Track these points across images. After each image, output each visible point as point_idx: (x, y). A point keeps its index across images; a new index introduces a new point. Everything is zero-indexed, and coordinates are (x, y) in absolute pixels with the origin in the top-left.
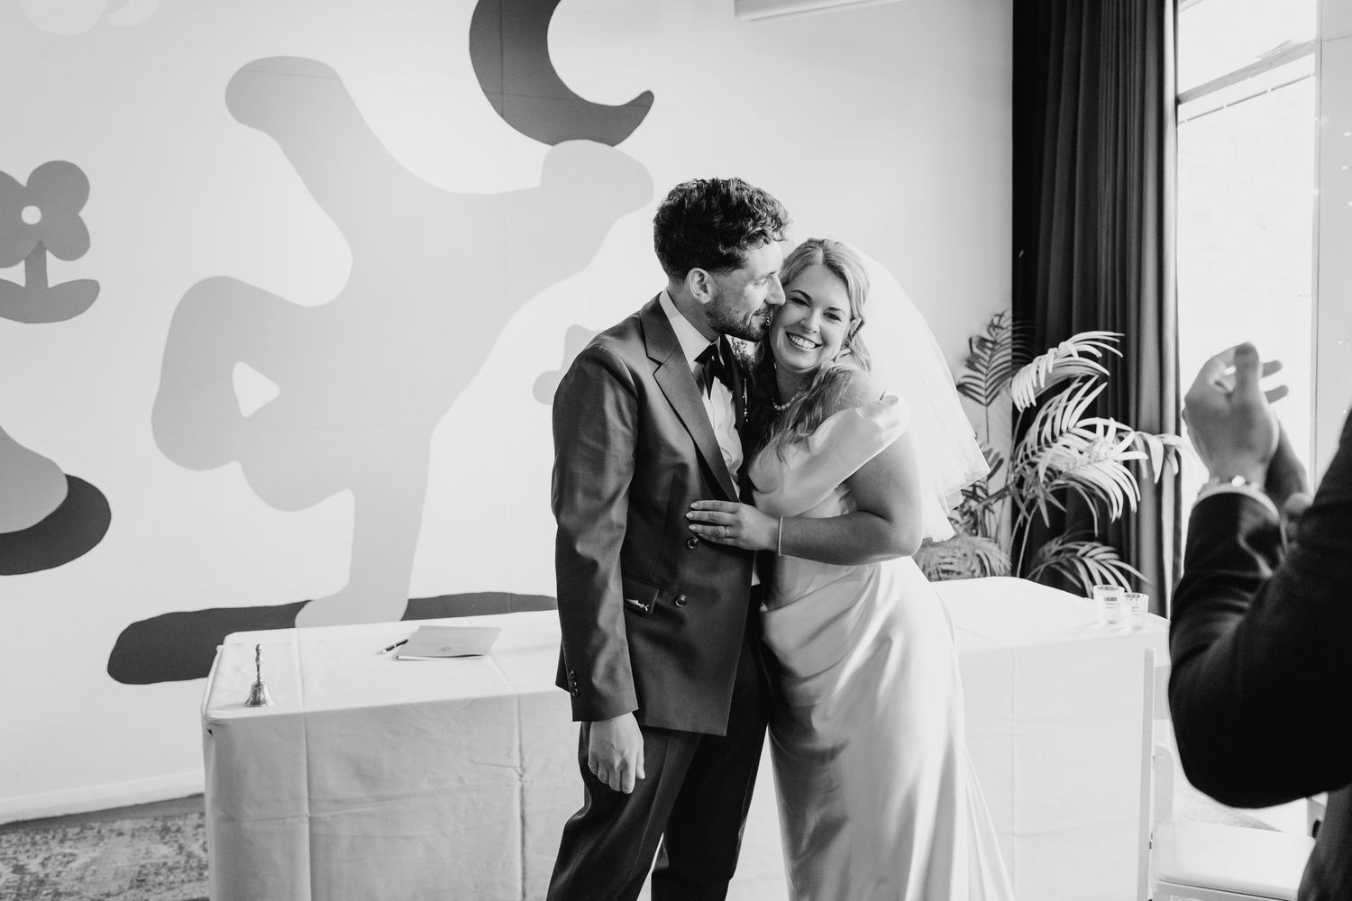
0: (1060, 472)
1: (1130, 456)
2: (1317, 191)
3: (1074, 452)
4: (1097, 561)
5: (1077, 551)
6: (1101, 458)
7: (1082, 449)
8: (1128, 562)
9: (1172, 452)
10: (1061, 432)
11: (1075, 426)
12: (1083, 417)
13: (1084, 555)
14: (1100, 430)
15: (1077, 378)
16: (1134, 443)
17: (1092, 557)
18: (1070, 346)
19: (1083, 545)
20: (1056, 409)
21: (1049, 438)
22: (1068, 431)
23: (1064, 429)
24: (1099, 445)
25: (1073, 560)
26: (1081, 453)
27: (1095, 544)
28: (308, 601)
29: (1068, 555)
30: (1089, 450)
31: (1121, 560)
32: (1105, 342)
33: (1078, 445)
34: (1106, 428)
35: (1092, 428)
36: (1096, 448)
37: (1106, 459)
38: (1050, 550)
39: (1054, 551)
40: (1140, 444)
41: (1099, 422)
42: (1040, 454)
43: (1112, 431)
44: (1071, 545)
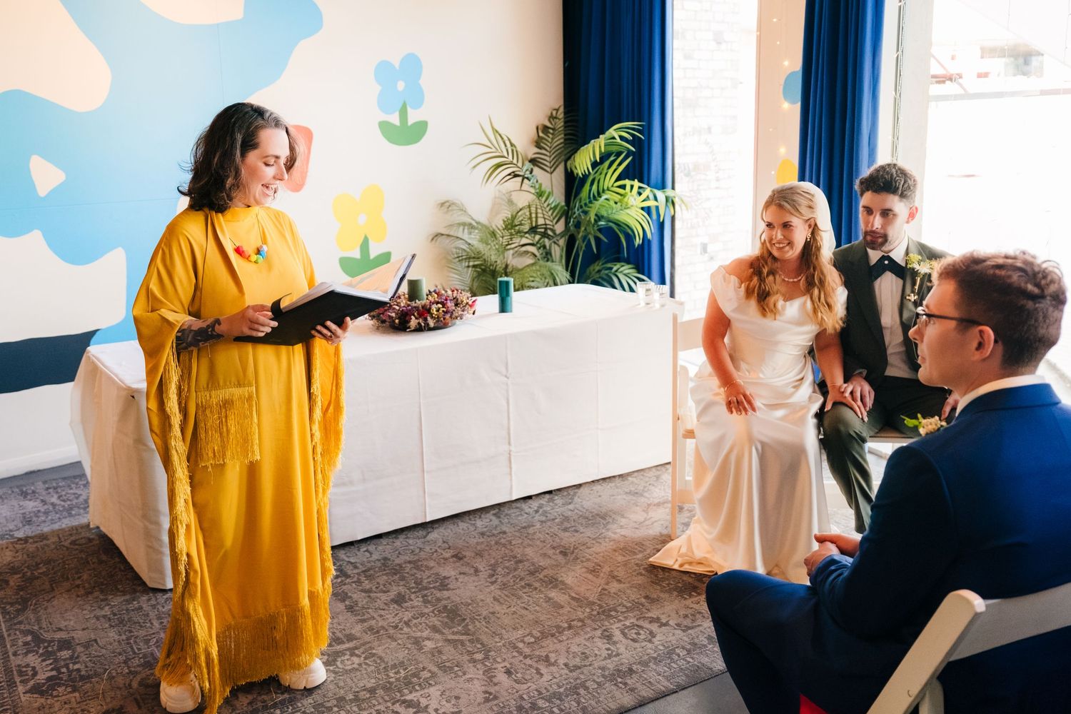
0: (603, 217)
1: (646, 204)
2: (758, 33)
3: (612, 203)
4: (625, 275)
5: (611, 268)
6: (629, 206)
7: (617, 200)
8: (643, 274)
9: (670, 201)
10: (604, 191)
11: (612, 186)
12: (618, 179)
13: (616, 271)
14: (628, 188)
15: (613, 153)
16: (648, 197)
17: (621, 272)
18: (612, 132)
19: (615, 265)
20: (601, 174)
21: (596, 194)
22: (608, 189)
23: (605, 188)
24: (627, 197)
25: (610, 274)
26: (616, 203)
27: (623, 264)
28: (98, 330)
29: (606, 272)
30: (621, 201)
31: (639, 273)
32: (633, 129)
33: (615, 198)
34: (632, 187)
35: (623, 187)
36: (626, 199)
37: (632, 206)
38: (594, 270)
39: (596, 270)
40: (651, 197)
41: (628, 182)
42: (590, 205)
43: (635, 189)
44: (609, 265)
